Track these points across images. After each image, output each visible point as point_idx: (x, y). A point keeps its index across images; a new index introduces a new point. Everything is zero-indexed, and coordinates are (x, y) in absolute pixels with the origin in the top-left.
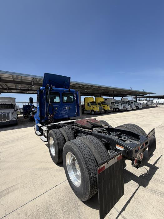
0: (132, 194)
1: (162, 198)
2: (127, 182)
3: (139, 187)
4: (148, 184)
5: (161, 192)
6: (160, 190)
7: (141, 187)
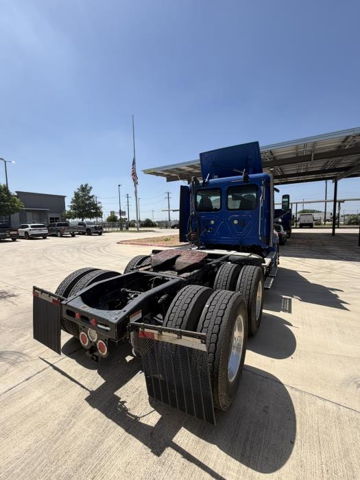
0: (76, 379)
1: (57, 422)
2: (100, 374)
3: (87, 389)
4: (94, 407)
5: (70, 425)
6: (76, 426)
7: (87, 394)
